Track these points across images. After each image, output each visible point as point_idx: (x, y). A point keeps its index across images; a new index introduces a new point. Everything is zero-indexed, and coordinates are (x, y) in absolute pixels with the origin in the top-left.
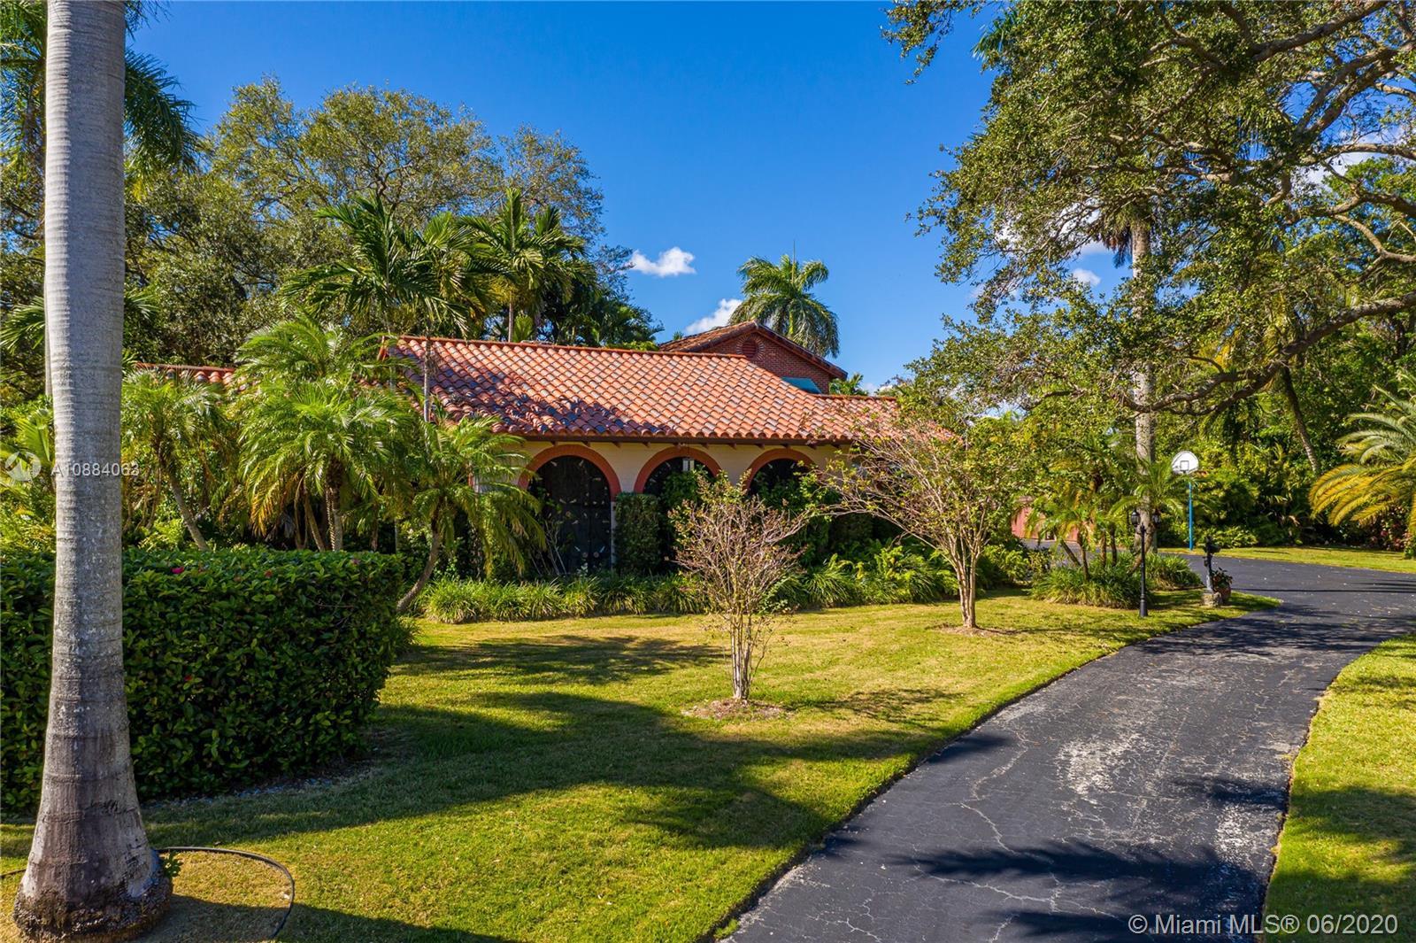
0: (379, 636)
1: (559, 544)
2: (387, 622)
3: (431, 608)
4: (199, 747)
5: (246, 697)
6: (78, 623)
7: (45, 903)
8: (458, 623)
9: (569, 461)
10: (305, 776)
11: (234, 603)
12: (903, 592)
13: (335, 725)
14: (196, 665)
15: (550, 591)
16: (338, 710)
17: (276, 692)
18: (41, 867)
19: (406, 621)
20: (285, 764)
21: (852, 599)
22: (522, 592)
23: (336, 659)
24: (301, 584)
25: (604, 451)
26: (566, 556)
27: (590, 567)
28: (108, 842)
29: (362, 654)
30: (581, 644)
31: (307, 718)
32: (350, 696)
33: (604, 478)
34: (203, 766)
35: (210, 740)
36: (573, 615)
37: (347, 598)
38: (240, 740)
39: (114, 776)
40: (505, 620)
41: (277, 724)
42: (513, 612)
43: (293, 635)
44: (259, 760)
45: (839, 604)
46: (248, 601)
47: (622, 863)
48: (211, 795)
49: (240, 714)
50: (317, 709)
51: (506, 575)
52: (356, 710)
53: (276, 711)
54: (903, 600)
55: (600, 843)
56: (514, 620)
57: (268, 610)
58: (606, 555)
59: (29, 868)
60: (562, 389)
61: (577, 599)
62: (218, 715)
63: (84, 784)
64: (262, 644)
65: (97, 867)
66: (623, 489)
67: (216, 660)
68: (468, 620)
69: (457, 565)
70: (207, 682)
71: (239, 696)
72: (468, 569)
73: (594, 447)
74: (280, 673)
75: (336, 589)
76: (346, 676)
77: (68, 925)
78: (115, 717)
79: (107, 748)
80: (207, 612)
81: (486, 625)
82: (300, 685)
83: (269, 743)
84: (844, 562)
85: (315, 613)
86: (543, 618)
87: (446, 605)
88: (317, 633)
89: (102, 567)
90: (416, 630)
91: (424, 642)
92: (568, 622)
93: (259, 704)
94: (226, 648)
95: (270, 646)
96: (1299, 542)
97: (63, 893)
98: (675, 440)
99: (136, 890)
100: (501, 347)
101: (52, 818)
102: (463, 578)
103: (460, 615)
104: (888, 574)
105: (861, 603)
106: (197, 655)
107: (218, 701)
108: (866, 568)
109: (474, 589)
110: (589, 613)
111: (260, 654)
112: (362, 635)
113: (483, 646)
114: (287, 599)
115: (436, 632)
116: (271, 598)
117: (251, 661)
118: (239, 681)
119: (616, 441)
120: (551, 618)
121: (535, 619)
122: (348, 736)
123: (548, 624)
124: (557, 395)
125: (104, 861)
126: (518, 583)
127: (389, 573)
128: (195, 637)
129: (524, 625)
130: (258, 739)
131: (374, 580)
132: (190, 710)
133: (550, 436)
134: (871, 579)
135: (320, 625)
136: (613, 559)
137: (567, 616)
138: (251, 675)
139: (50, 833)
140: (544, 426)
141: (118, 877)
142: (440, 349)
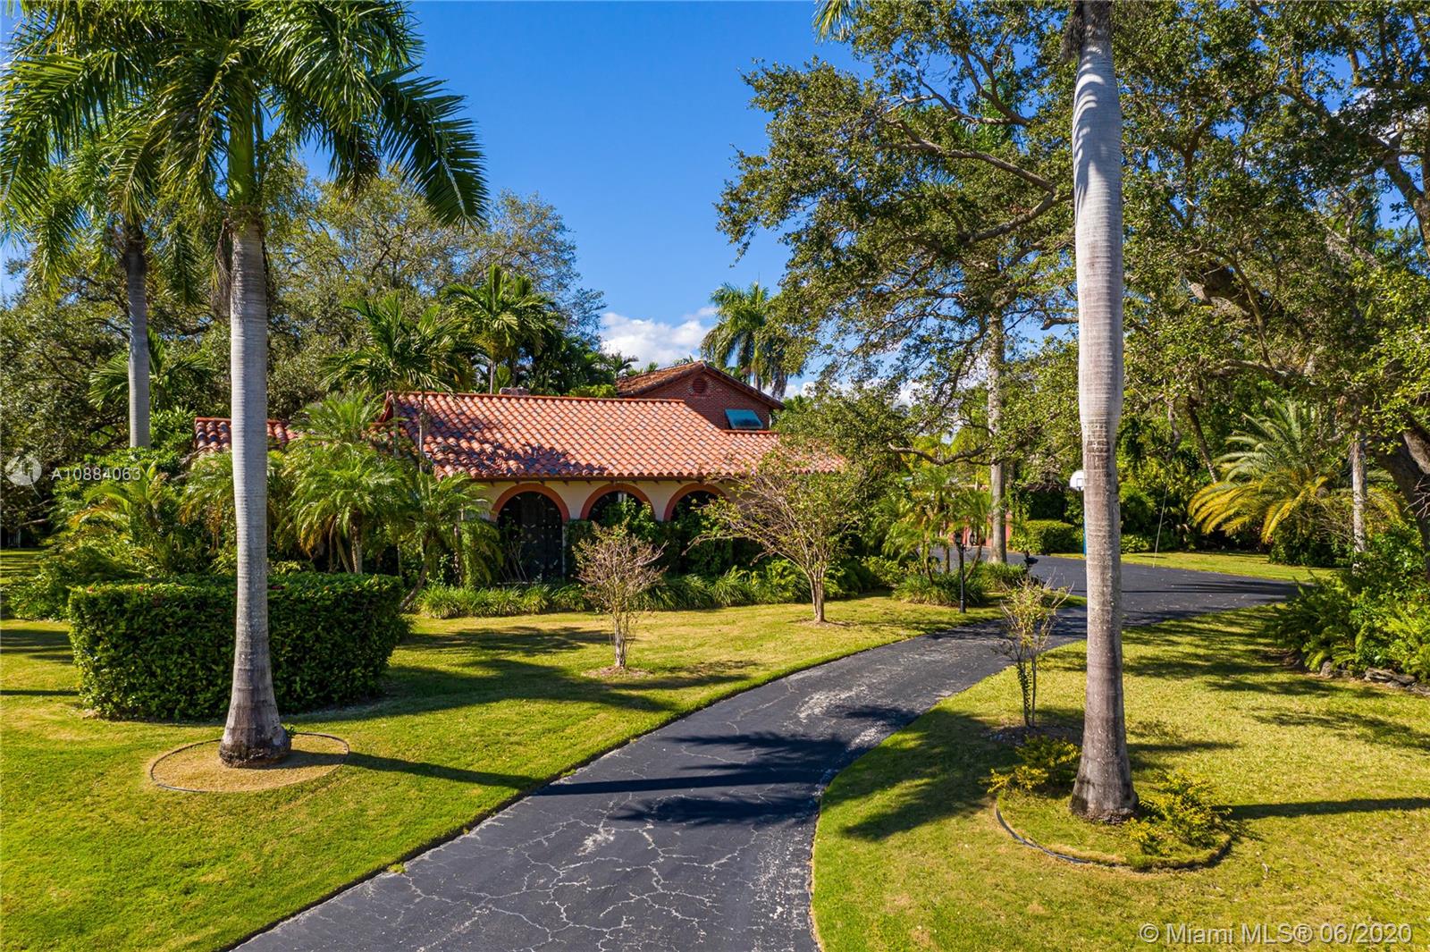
0: (389, 624)
1: (522, 558)
2: (394, 617)
3: (424, 608)
4: (289, 686)
5: (315, 659)
6: (250, 616)
7: (236, 746)
8: (443, 618)
9: (530, 496)
10: (347, 705)
11: (309, 606)
12: (788, 594)
13: (364, 676)
14: (288, 641)
15: (513, 595)
16: (365, 667)
17: (331, 655)
18: (234, 730)
19: (405, 616)
20: (335, 697)
21: (747, 599)
22: (491, 595)
23: (364, 637)
24: (345, 594)
25: (557, 487)
26: (527, 568)
27: (543, 577)
28: (264, 718)
29: (379, 635)
30: (528, 632)
31: (348, 671)
32: (372, 659)
33: (556, 507)
34: (291, 697)
35: (295, 682)
36: (529, 613)
37: (371, 602)
38: (311, 683)
39: (266, 689)
40: (478, 616)
41: (332, 674)
42: (484, 610)
43: (340, 624)
44: (321, 694)
45: (735, 604)
46: (315, 604)
47: (518, 744)
48: (296, 713)
49: (312, 669)
50: (354, 666)
51: (480, 584)
52: (376, 667)
53: (330, 667)
54: (787, 601)
55: (508, 735)
56: (485, 616)
57: (326, 609)
58: (559, 566)
59: (226, 732)
60: (528, 436)
61: (533, 600)
62: (300, 668)
63: (254, 691)
64: (323, 628)
65: (260, 730)
66: (572, 516)
67: (299, 637)
68: (451, 616)
69: (444, 576)
70: (293, 650)
71: (311, 658)
72: (452, 578)
73: (548, 484)
74: (333, 645)
75: (364, 597)
76: (370, 648)
77: (247, 756)
78: (265, 661)
79: (263, 675)
80: (294, 611)
81: (464, 620)
82: (345, 652)
83: (327, 686)
84: (742, 572)
85: (353, 611)
86: (507, 614)
87: (435, 605)
88: (354, 623)
89: (259, 590)
90: (412, 623)
91: (418, 632)
92: (525, 618)
93: (321, 662)
94: (304, 631)
95: (328, 630)
96: (1192, 547)
97: (245, 741)
98: (611, 478)
99: (277, 742)
100: (482, 398)
101: (239, 707)
102: (448, 585)
103: (446, 612)
104: (775, 581)
105: (754, 603)
106: (289, 634)
107: (302, 659)
108: (760, 576)
109: (456, 593)
110: (542, 611)
111: (323, 634)
112: (379, 624)
113: (460, 634)
114: (337, 603)
115: (427, 625)
116: (328, 602)
117: (318, 638)
118: (311, 649)
119: (566, 480)
120: (513, 615)
121: (501, 616)
122: (371, 683)
123: (510, 618)
124: (523, 442)
125: (263, 727)
126: (489, 589)
127: (395, 588)
128: (288, 625)
129: (491, 620)
130: (321, 681)
131: (386, 592)
132: (284, 666)
133: (515, 478)
134: (762, 585)
135: (355, 618)
136: (564, 570)
137: (525, 613)
138: (318, 646)
139: (238, 714)
140: (509, 469)
141: (269, 735)
142: (433, 403)
